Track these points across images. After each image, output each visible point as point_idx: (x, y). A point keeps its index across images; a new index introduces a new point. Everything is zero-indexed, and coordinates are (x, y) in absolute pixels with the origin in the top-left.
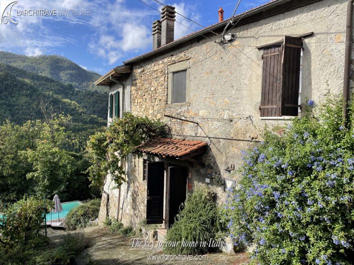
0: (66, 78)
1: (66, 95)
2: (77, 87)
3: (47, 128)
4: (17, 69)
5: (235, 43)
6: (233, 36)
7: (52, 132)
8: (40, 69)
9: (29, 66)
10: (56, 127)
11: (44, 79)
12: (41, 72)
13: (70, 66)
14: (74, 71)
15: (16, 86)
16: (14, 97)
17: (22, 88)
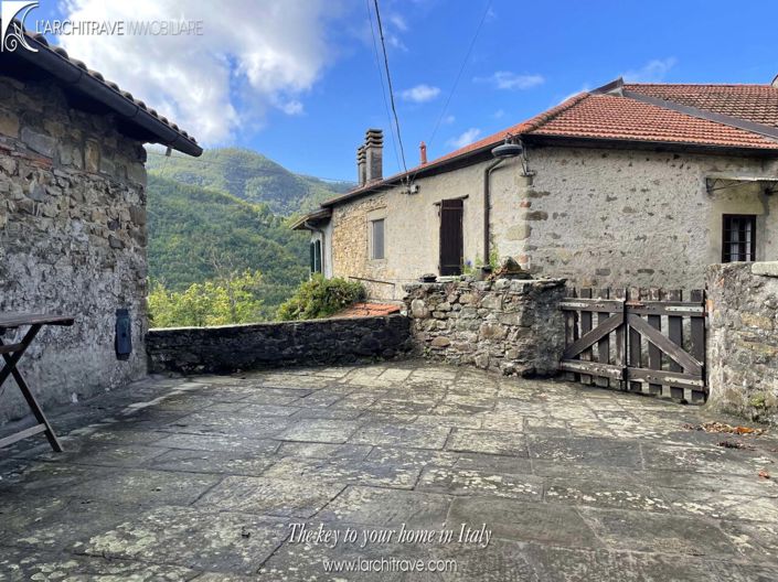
0: (255, 193)
1: (257, 227)
2: (277, 210)
3: (223, 296)
4: (163, 180)
5: (420, 195)
6: (417, 187)
7: (231, 302)
8: (204, 178)
9: (184, 172)
10: (238, 293)
11: (214, 197)
12: (208, 184)
13: (263, 167)
14: (271, 178)
15: (161, 214)
16: (159, 236)
17: (174, 219)
